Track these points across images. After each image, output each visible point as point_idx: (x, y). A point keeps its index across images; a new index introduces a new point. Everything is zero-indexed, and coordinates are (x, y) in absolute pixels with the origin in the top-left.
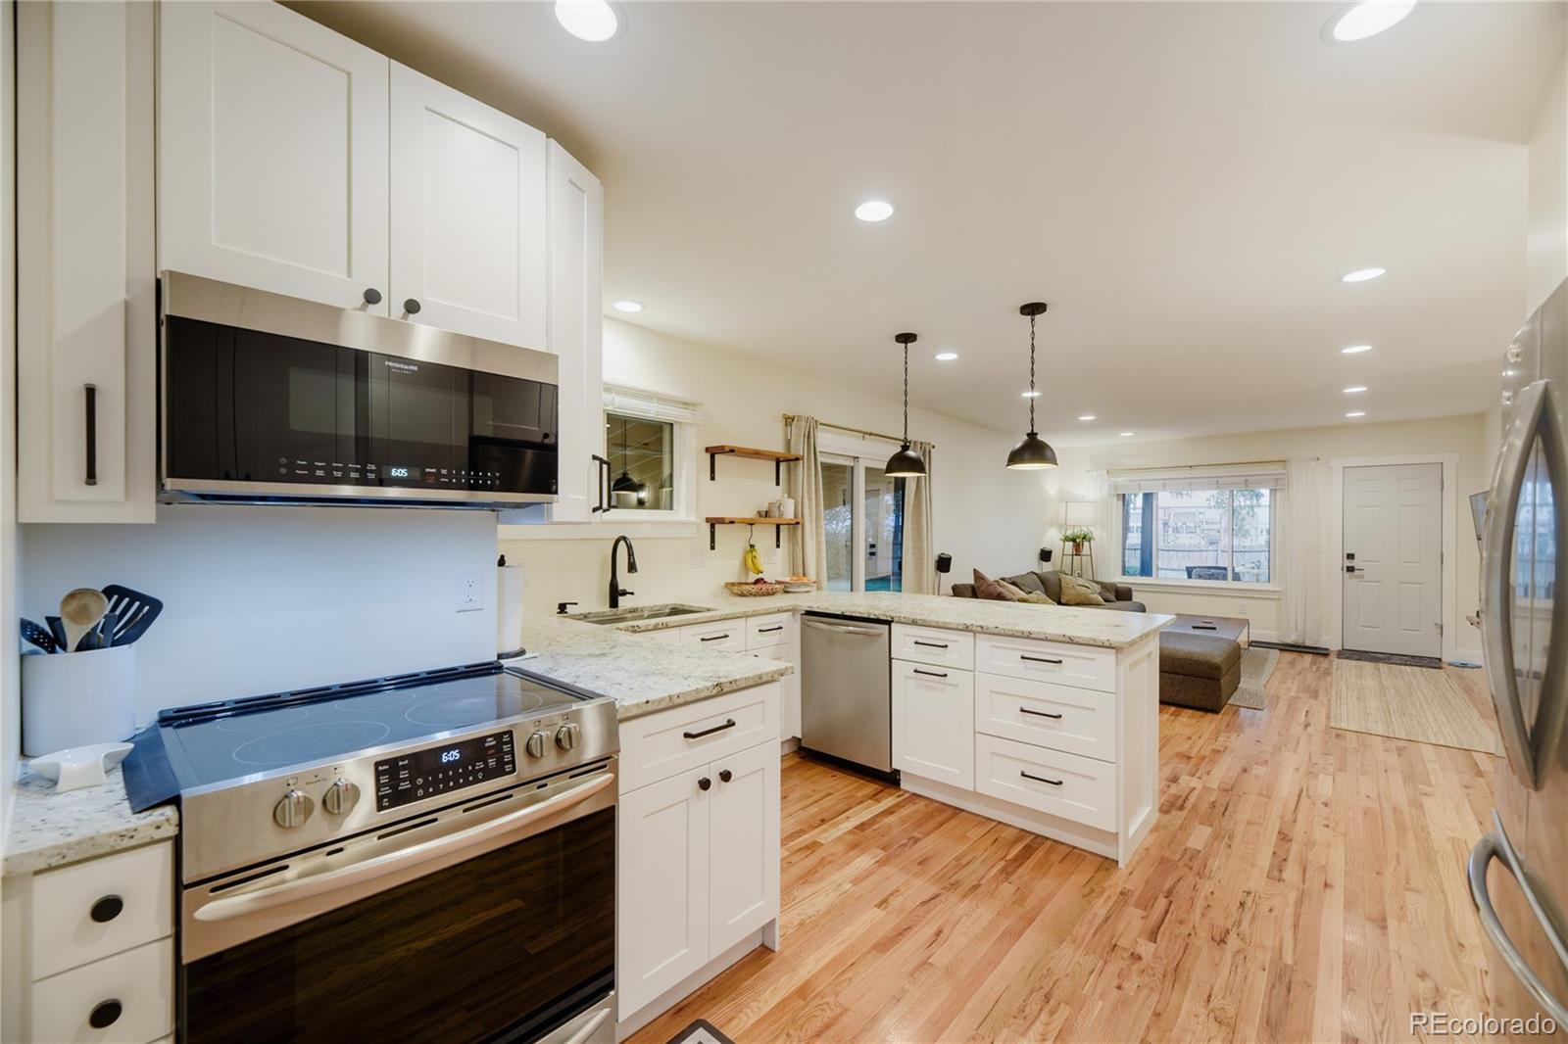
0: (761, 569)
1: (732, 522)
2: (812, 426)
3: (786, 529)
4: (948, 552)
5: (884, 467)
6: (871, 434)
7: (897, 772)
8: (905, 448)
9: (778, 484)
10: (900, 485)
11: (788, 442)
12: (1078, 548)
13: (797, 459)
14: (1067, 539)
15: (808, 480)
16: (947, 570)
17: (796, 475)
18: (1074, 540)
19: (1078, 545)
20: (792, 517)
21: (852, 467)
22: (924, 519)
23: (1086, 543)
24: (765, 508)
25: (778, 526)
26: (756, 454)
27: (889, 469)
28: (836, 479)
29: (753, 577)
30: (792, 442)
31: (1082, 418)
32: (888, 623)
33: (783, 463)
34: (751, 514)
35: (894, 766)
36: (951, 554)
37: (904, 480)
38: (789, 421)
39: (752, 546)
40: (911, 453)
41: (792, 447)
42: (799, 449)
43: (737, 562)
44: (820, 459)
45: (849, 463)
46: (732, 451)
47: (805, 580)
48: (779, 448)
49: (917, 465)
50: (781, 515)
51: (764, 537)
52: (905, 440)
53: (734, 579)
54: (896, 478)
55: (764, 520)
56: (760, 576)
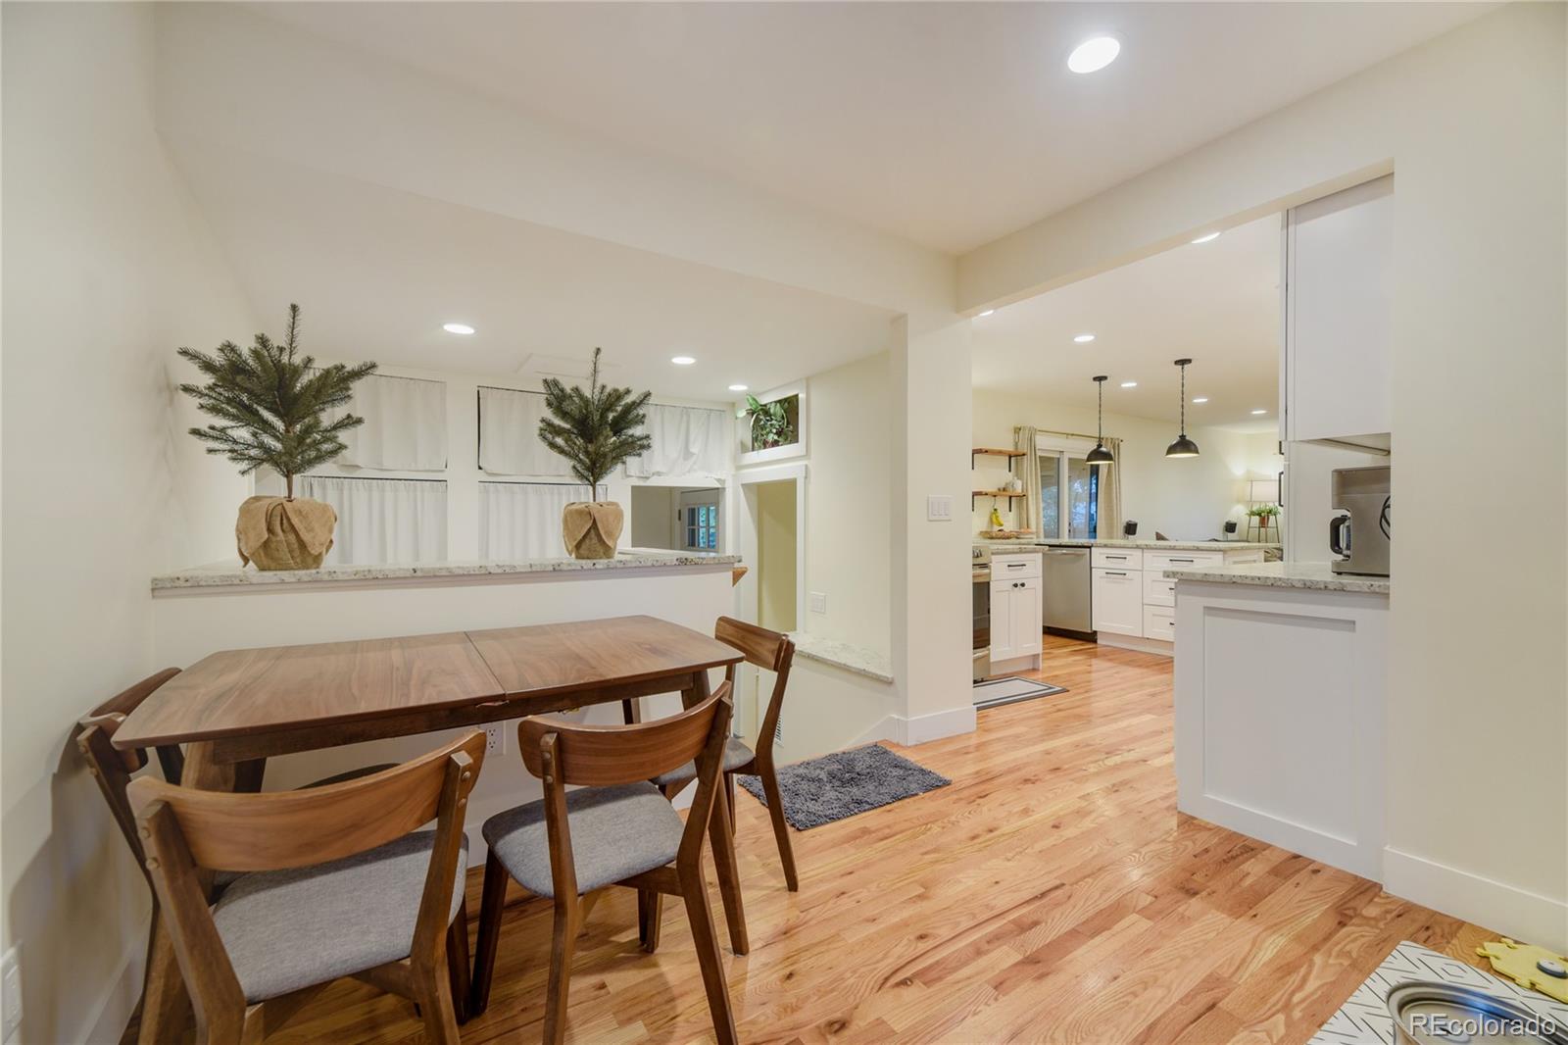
0: (1002, 523)
1: (986, 494)
2: (1033, 432)
3: (1016, 499)
4: (1134, 520)
5: (1085, 457)
6: (1073, 435)
7: (1095, 632)
8: (1100, 446)
9: (1010, 471)
10: (1095, 471)
11: (1016, 444)
12: (1263, 522)
13: (1024, 455)
14: (1253, 513)
15: (1030, 467)
16: (1134, 533)
17: (1022, 465)
18: (1259, 514)
19: (1264, 518)
20: (1020, 491)
21: (1059, 459)
22: (1114, 495)
23: (1272, 518)
24: (1002, 486)
25: (1010, 497)
26: (1000, 453)
27: (1088, 460)
28: (1049, 467)
29: (996, 528)
30: (1019, 444)
31: (1255, 413)
32: (1090, 547)
33: (1014, 457)
34: (994, 490)
35: (1094, 629)
36: (1136, 521)
37: (1098, 466)
38: (1017, 430)
39: (995, 510)
40: (1103, 449)
41: (1019, 447)
42: (1024, 448)
43: (986, 519)
44: (1039, 453)
45: (1057, 456)
46: (986, 451)
47: (1030, 530)
48: (1010, 448)
49: (1107, 456)
50: (1014, 490)
51: (1002, 504)
52: (1100, 439)
53: (984, 530)
54: (1092, 465)
55: (1002, 493)
56: (1001, 528)
